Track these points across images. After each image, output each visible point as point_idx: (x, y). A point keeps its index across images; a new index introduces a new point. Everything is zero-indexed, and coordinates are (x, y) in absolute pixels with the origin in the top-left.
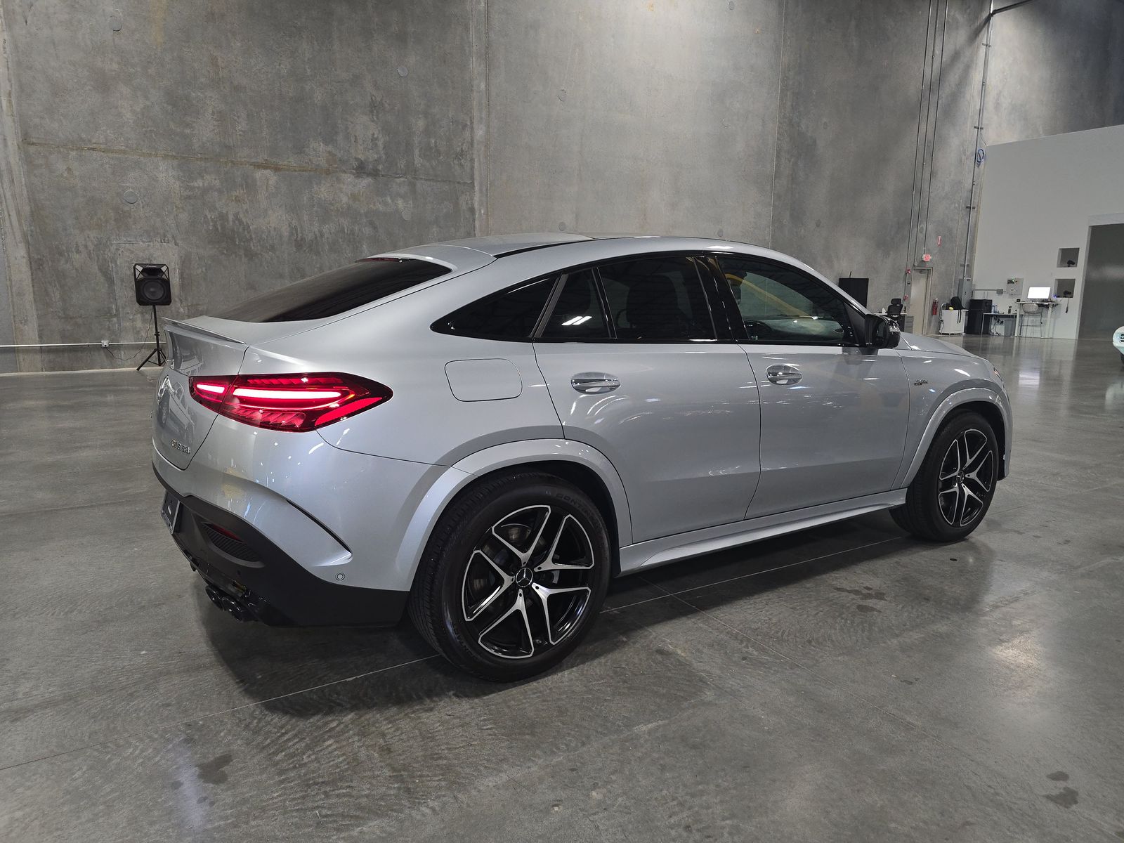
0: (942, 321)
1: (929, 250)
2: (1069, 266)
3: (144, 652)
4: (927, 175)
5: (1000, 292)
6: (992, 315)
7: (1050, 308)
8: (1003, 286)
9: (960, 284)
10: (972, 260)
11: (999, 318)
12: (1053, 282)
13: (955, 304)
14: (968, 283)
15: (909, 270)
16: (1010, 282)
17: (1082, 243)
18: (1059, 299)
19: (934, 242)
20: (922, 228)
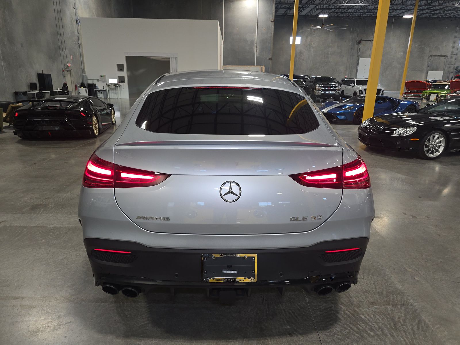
0: (80, 93)
1: (69, 61)
2: (121, 71)
4: (61, 27)
5: (98, 80)
6: (97, 90)
7: (119, 87)
8: (99, 78)
9: (82, 77)
10: (84, 67)
11: (100, 91)
12: (117, 77)
13: (83, 85)
14: (85, 76)
15: (64, 70)
16: (101, 76)
17: (124, 62)
18: (121, 84)
19: (70, 58)
20: (64, 51)
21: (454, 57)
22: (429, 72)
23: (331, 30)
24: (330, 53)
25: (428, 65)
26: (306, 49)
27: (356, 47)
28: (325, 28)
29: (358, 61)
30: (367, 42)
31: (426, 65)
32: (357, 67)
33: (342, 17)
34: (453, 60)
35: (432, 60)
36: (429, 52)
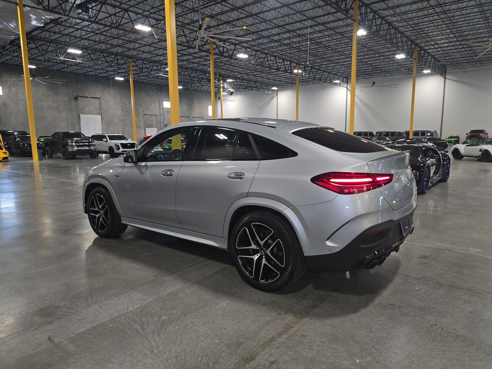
3: (417, 288)
21: (162, 116)
22: (147, 129)
23: (44, 83)
24: (44, 107)
25: (144, 122)
26: (12, 101)
27: (74, 102)
28: (37, 80)
29: (79, 116)
30: (84, 98)
31: (143, 122)
32: (79, 123)
33: (52, 70)
34: (162, 119)
35: (146, 118)
36: (143, 111)
